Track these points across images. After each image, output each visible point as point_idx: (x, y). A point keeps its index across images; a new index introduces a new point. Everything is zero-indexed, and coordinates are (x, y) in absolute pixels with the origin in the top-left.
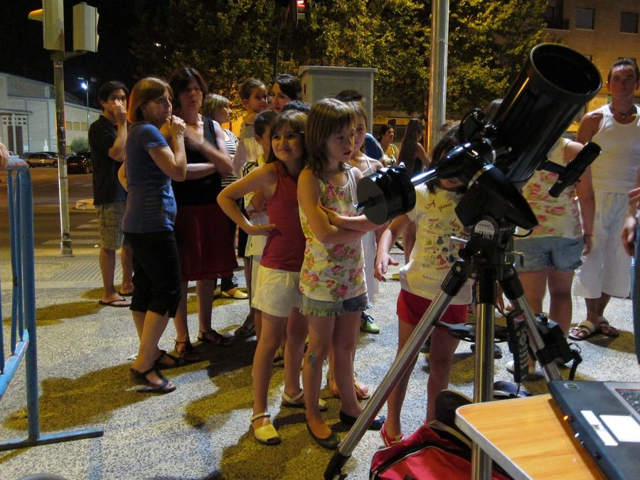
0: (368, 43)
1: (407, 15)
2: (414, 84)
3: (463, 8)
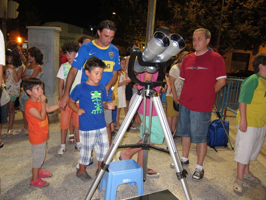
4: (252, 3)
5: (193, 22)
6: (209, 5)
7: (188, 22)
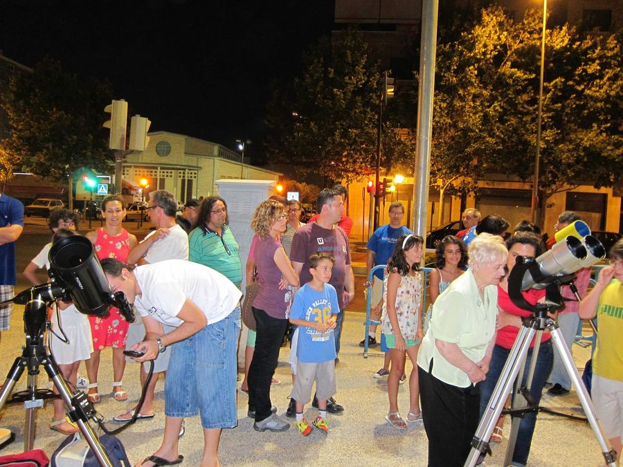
0: (476, 113)
1: (517, 85)
2: (525, 150)
3: (580, 75)
4: (605, 87)
5: (477, 131)
6: (509, 94)
7: (466, 131)
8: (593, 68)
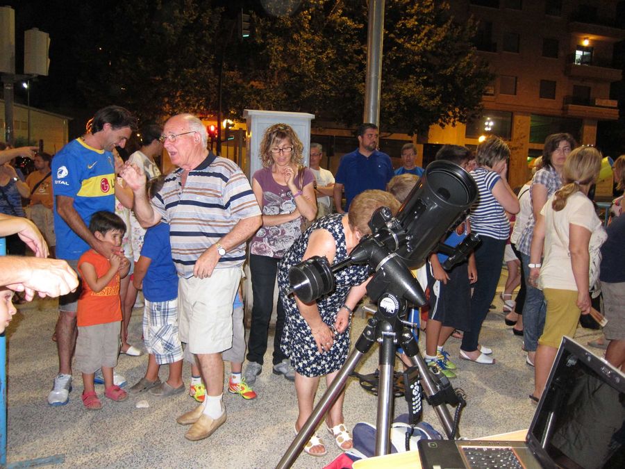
0: (310, 59)
1: (347, 33)
2: (353, 98)
3: (400, 29)
4: (423, 42)
5: (311, 76)
6: (339, 42)
8: (411, 23)
